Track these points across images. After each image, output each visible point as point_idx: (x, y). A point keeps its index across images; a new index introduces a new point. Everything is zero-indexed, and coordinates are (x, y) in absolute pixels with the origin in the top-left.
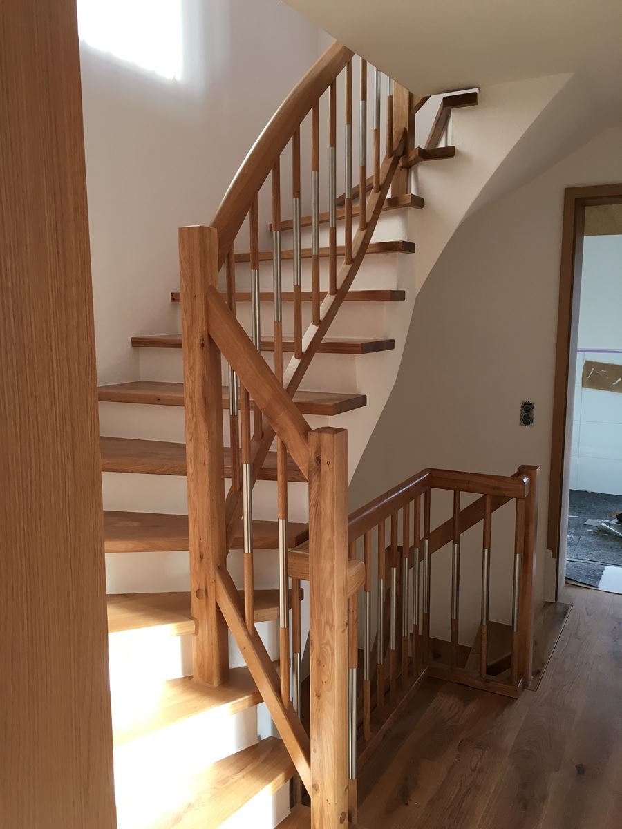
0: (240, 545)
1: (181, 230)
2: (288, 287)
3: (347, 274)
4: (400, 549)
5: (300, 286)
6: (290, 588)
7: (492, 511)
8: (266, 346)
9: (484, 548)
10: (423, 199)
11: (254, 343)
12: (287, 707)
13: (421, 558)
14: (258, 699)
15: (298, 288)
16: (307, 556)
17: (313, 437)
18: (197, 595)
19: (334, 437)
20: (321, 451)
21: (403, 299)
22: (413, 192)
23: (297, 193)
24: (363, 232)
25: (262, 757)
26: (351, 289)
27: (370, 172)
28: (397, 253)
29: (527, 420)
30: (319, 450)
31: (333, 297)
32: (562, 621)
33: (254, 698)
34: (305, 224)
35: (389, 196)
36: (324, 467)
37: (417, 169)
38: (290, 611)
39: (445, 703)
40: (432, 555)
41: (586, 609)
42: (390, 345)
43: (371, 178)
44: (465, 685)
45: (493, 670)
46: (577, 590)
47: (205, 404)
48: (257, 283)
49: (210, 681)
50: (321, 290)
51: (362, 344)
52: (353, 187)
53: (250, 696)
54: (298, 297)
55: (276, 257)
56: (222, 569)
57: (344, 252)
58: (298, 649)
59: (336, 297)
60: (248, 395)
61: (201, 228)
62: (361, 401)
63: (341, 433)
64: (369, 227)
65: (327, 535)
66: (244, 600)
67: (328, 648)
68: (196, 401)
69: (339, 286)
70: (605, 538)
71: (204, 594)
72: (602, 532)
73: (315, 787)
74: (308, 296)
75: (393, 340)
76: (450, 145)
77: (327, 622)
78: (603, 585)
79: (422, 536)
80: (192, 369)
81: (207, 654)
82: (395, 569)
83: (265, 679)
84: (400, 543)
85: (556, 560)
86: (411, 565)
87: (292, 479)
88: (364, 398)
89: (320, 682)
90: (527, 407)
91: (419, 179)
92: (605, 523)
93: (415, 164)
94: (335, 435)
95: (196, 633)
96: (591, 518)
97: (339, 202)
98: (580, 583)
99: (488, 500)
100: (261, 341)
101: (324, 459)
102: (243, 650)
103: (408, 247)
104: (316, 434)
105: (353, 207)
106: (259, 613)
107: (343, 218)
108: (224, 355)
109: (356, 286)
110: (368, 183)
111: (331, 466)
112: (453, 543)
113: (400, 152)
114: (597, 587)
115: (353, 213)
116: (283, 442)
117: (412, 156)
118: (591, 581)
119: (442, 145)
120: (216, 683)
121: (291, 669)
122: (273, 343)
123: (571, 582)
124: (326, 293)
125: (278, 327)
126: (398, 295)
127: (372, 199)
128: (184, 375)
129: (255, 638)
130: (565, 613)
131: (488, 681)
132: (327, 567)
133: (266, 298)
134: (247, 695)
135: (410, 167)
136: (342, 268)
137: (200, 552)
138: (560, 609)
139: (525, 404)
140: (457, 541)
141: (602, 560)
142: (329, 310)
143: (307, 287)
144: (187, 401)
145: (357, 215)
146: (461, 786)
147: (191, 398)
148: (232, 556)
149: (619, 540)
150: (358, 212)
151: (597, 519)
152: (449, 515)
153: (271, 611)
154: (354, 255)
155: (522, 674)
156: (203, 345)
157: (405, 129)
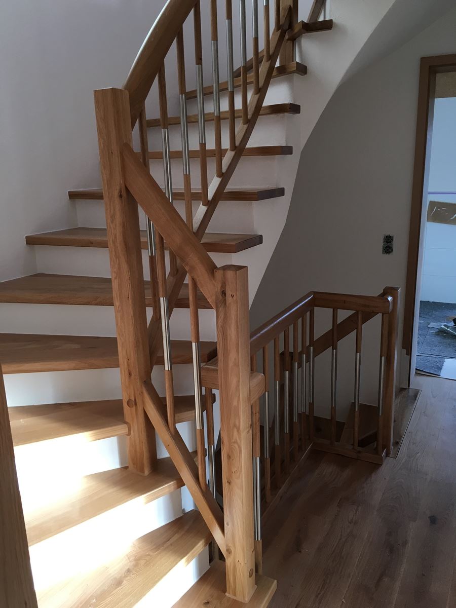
0: (161, 362)
1: (96, 92)
2: (194, 145)
3: (244, 133)
4: (291, 354)
5: (205, 143)
6: (204, 393)
7: (363, 323)
8: (177, 196)
9: (357, 352)
10: (306, 67)
11: (167, 196)
12: (204, 490)
13: (308, 360)
14: (181, 483)
15: (203, 145)
16: (217, 370)
17: (219, 274)
18: (128, 404)
19: (236, 274)
20: (225, 286)
21: (291, 153)
22: (298, 60)
23: (199, 60)
24: (257, 96)
25: (186, 528)
26: (248, 146)
27: (262, 46)
28: (286, 114)
29: (388, 250)
30: (224, 285)
31: (233, 153)
32: (414, 403)
33: (178, 483)
34: (207, 93)
35: (277, 64)
36: (229, 299)
37: (300, 41)
38: (205, 413)
39: (327, 471)
40: (315, 358)
41: (432, 392)
42: (280, 192)
43: (263, 51)
44: (342, 456)
45: (363, 443)
46: (425, 378)
47: (126, 248)
48: (167, 142)
49: (142, 470)
50: (222, 148)
51: (258, 192)
52: (247, 60)
53: (175, 481)
54: (203, 154)
55: (183, 120)
56: (147, 383)
57: (242, 114)
58: (212, 442)
59: (235, 152)
60: (161, 239)
61: (114, 91)
62: (258, 240)
63: (242, 270)
64: (261, 92)
65: (233, 356)
66: (166, 405)
67: (236, 446)
68: (118, 245)
69: (237, 143)
70: (445, 337)
71: (133, 403)
72: (442, 333)
73: (229, 551)
74: (212, 153)
75: (284, 188)
76: (328, 18)
77: (235, 426)
78: (443, 374)
79: (308, 344)
80: (113, 217)
81: (138, 450)
82: (287, 372)
83: (186, 469)
84: (291, 350)
85: (409, 356)
86: (300, 366)
87: (203, 307)
88: (261, 237)
89: (230, 472)
90: (388, 240)
91: (303, 49)
92: (444, 325)
93: (299, 36)
94: (237, 272)
95: (129, 434)
96: (433, 322)
97: (235, 75)
98: (427, 373)
99: (360, 316)
100: (173, 191)
101: (229, 293)
102: (167, 446)
103: (294, 108)
104: (221, 272)
105: (248, 75)
106: (180, 416)
107: (239, 86)
108: (140, 205)
109: (252, 143)
110: (260, 55)
111: (234, 298)
112: (333, 349)
113: (286, 27)
114: (439, 375)
115: (248, 81)
116: (193, 279)
117: (297, 28)
118: (435, 371)
119: (321, 19)
120: (147, 472)
121: (207, 458)
122: (183, 193)
123: (419, 372)
124: (228, 149)
125: (187, 178)
126: (286, 150)
127: (263, 68)
128: (107, 223)
129: (177, 437)
130: (416, 396)
131: (359, 452)
132: (233, 381)
133: (176, 155)
134: (172, 481)
135: (295, 39)
136: (240, 128)
137: (129, 370)
138: (411, 393)
139: (387, 237)
140: (335, 347)
141: (442, 354)
142: (230, 164)
143: (211, 145)
144: (111, 244)
145: (251, 83)
146: (341, 535)
147: (114, 242)
148: (155, 371)
149: (454, 338)
150: (252, 80)
151: (437, 322)
152: (329, 327)
153: (188, 414)
154: (249, 117)
155: (386, 446)
156: (121, 196)
157: (290, 6)
